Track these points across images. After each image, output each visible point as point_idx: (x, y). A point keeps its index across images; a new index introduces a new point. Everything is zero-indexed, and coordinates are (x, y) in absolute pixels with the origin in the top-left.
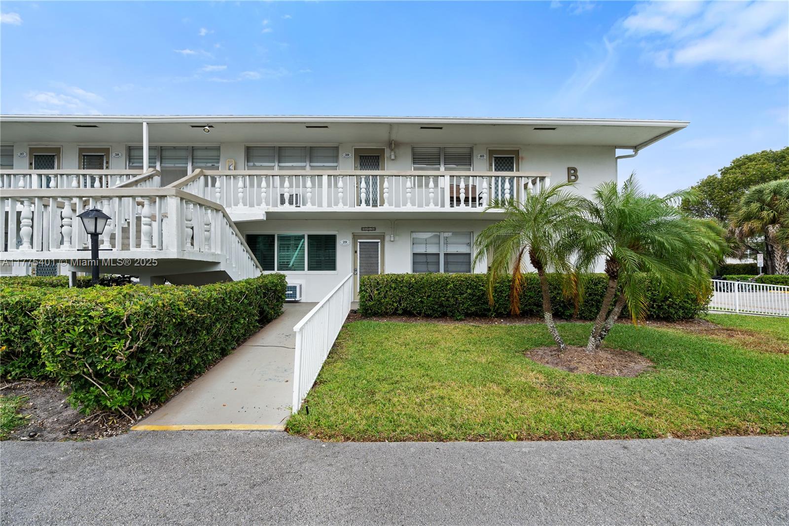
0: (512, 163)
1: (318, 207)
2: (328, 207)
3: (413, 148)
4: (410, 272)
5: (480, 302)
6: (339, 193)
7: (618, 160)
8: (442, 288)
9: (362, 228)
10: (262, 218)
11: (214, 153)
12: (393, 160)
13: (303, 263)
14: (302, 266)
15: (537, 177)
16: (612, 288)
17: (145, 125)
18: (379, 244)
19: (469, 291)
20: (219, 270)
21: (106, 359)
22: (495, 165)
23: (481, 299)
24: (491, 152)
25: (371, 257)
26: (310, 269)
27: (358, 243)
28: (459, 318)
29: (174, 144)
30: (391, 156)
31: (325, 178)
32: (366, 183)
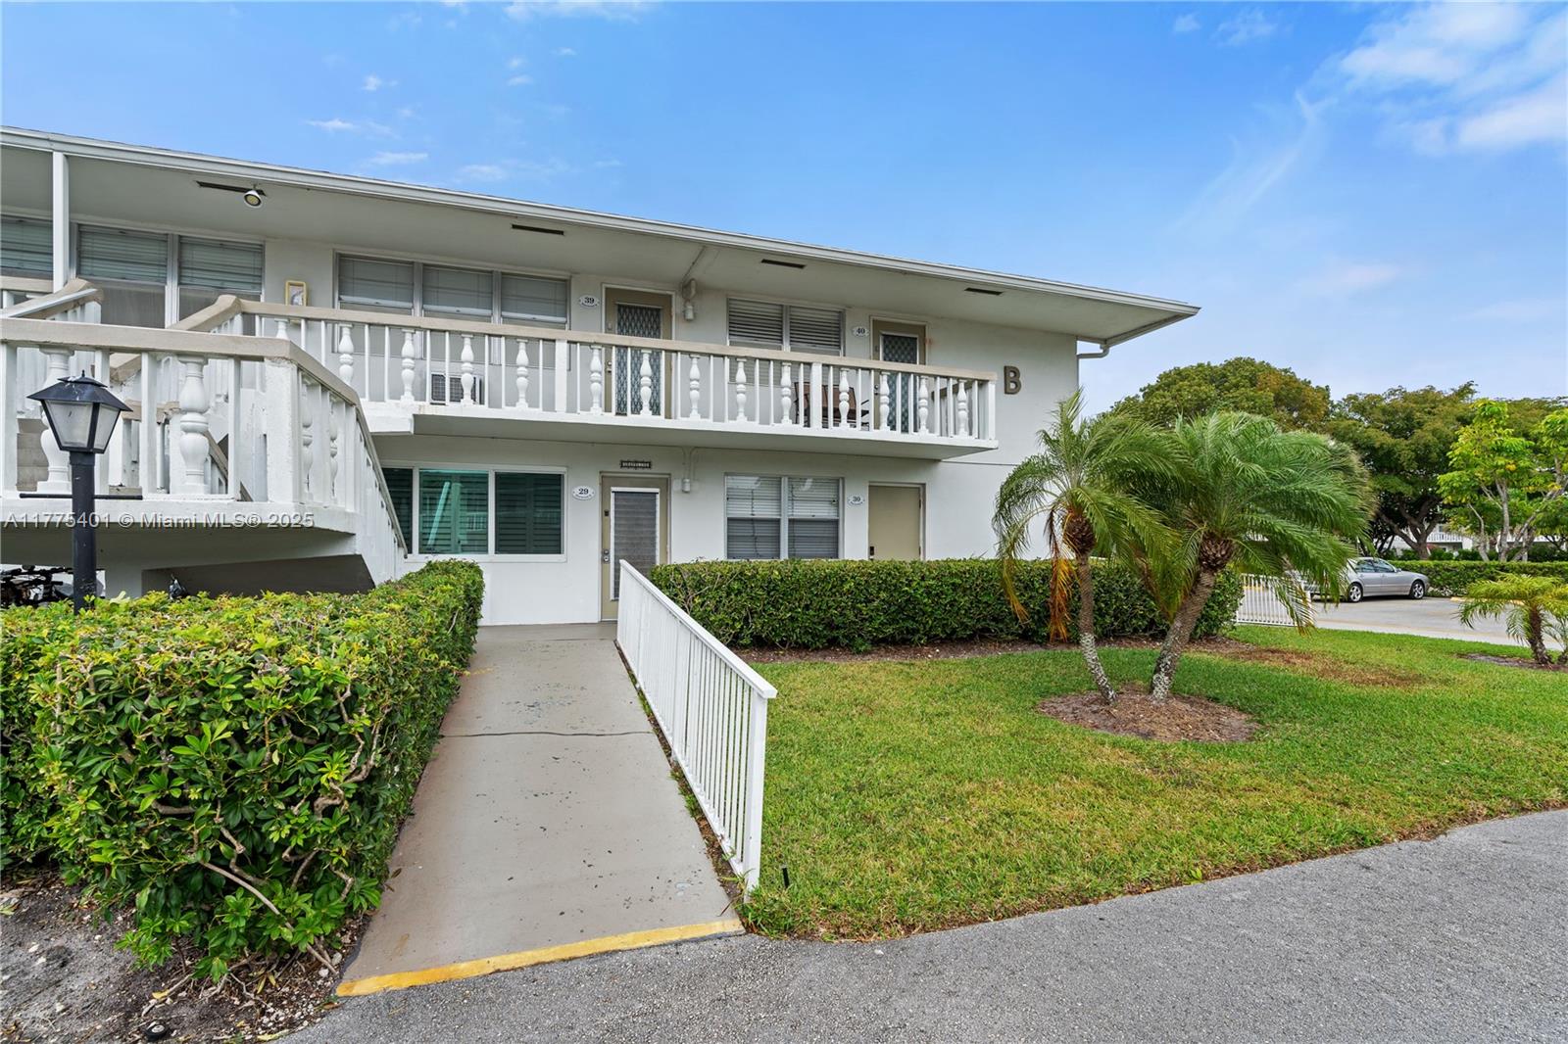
0: (914, 350)
1: (544, 410)
2: (568, 411)
3: (729, 301)
4: (722, 556)
5: (901, 615)
6: (593, 382)
7: (1080, 360)
8: (834, 590)
9: (622, 462)
10: (408, 430)
11: (247, 260)
12: (689, 321)
13: (484, 537)
14: (482, 543)
15: (974, 380)
16: (1208, 586)
17: (58, 160)
18: (658, 496)
19: (883, 595)
20: (350, 553)
21: (295, 810)
22: (884, 351)
23: (903, 610)
24: (877, 325)
25: (638, 525)
26: (499, 550)
27: (612, 495)
28: (863, 648)
29: (124, 221)
30: (684, 312)
31: (561, 348)
32: (652, 366)
